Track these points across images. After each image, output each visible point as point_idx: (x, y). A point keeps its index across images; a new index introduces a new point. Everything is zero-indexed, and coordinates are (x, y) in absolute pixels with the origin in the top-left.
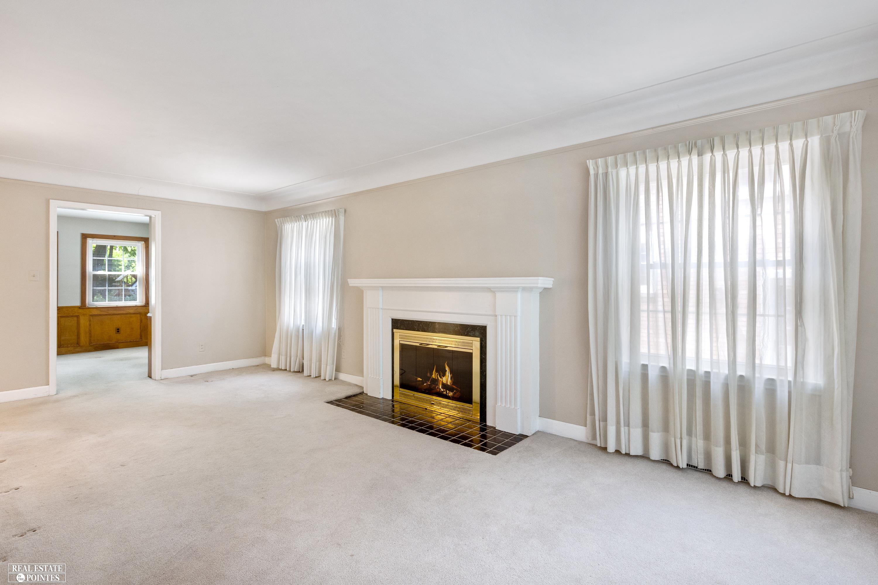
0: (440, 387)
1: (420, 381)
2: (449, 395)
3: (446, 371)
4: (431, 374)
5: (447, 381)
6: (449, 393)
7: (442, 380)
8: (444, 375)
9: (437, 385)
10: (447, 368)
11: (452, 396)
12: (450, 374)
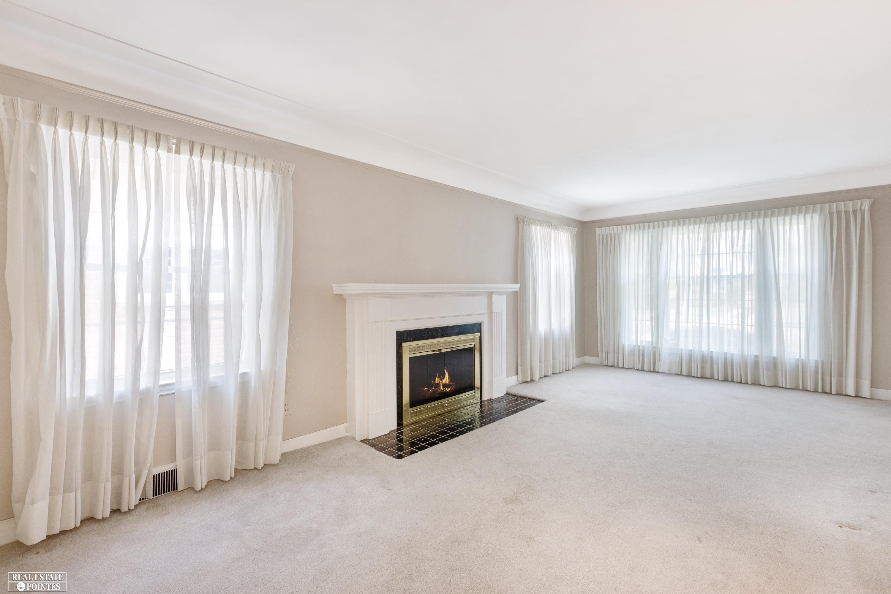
0: (441, 388)
1: (426, 390)
2: (448, 390)
3: (445, 374)
4: (435, 381)
5: (446, 382)
6: (447, 389)
7: (442, 382)
8: (444, 378)
9: (439, 387)
10: (446, 372)
11: (449, 391)
12: (448, 375)
